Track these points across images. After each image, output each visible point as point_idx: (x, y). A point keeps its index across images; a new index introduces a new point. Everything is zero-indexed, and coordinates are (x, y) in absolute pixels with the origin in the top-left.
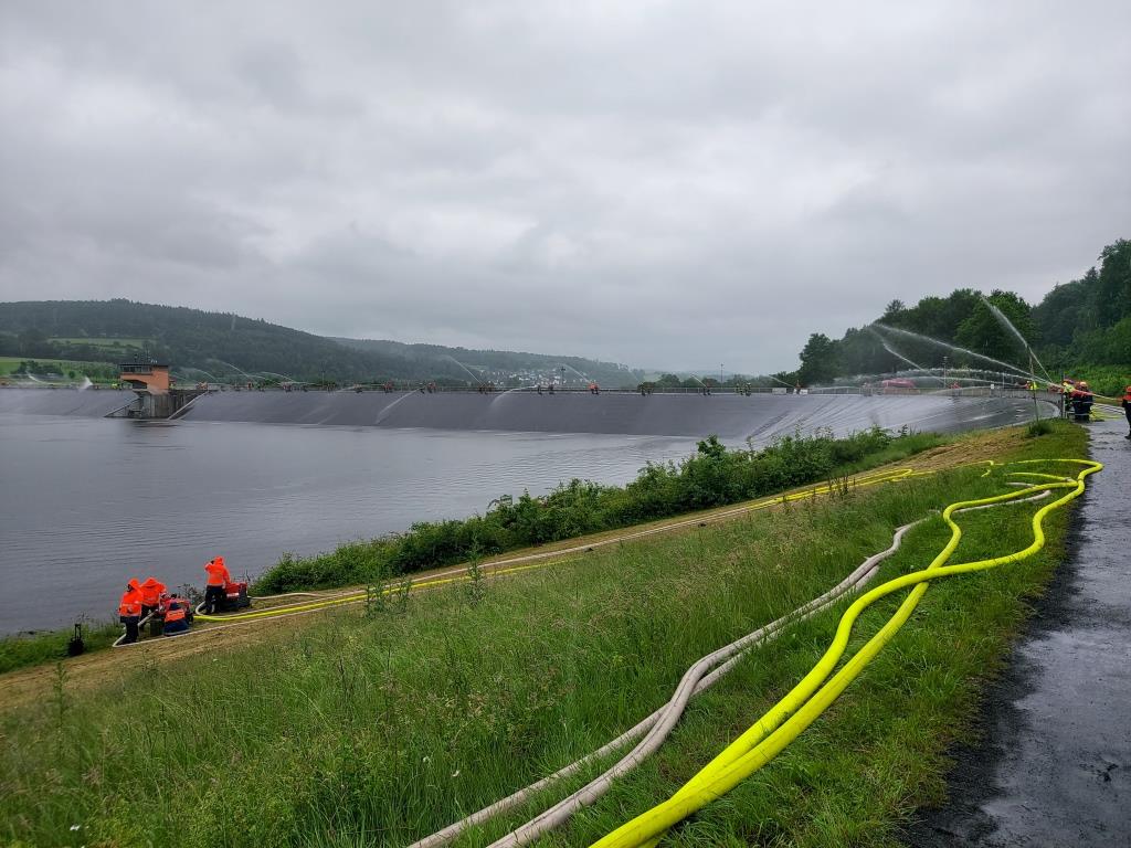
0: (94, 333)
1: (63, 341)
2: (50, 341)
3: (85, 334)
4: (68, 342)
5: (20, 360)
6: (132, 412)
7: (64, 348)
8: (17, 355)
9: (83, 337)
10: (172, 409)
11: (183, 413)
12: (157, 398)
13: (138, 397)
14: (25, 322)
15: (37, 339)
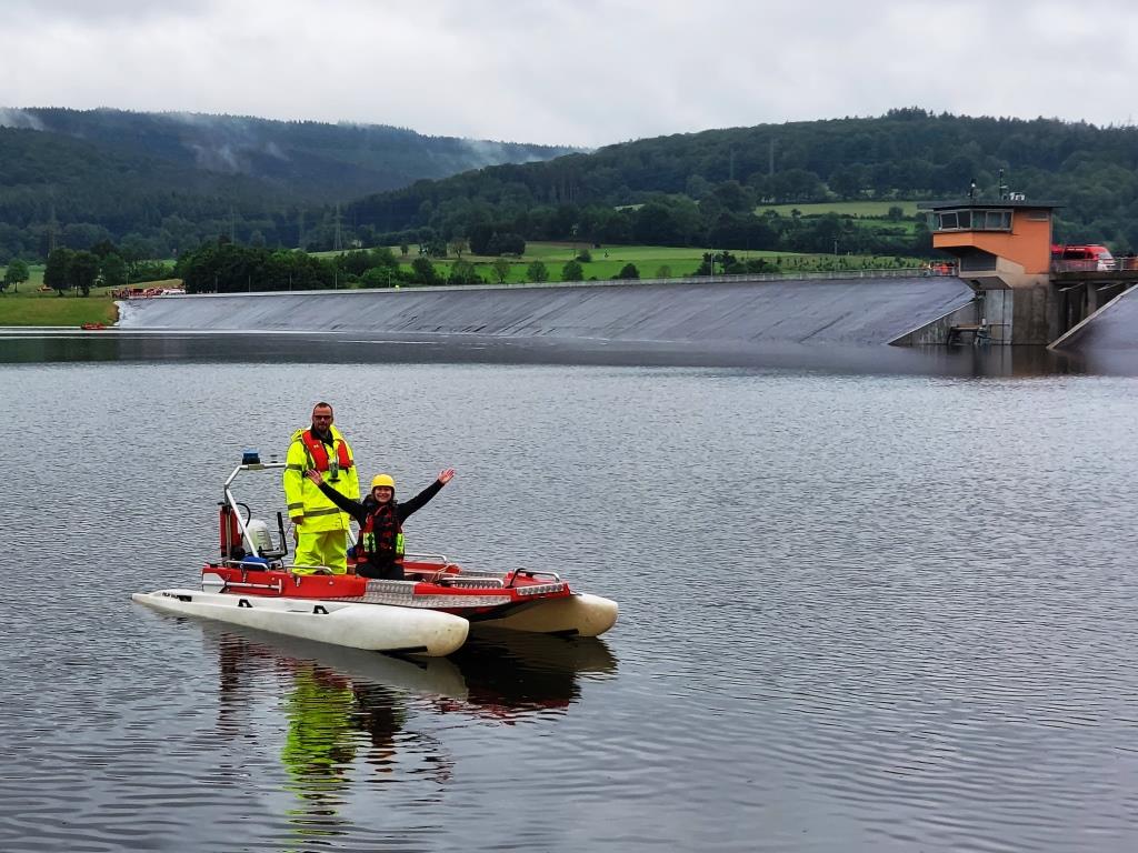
0: (849, 192)
1: (785, 211)
2: (760, 211)
3: (830, 193)
4: (795, 212)
5: (698, 254)
6: (955, 334)
7: (786, 224)
8: (696, 242)
9: (826, 200)
10: (1054, 325)
11: (1087, 333)
12: (1020, 294)
13: (973, 295)
14: (715, 173)
15: (735, 207)
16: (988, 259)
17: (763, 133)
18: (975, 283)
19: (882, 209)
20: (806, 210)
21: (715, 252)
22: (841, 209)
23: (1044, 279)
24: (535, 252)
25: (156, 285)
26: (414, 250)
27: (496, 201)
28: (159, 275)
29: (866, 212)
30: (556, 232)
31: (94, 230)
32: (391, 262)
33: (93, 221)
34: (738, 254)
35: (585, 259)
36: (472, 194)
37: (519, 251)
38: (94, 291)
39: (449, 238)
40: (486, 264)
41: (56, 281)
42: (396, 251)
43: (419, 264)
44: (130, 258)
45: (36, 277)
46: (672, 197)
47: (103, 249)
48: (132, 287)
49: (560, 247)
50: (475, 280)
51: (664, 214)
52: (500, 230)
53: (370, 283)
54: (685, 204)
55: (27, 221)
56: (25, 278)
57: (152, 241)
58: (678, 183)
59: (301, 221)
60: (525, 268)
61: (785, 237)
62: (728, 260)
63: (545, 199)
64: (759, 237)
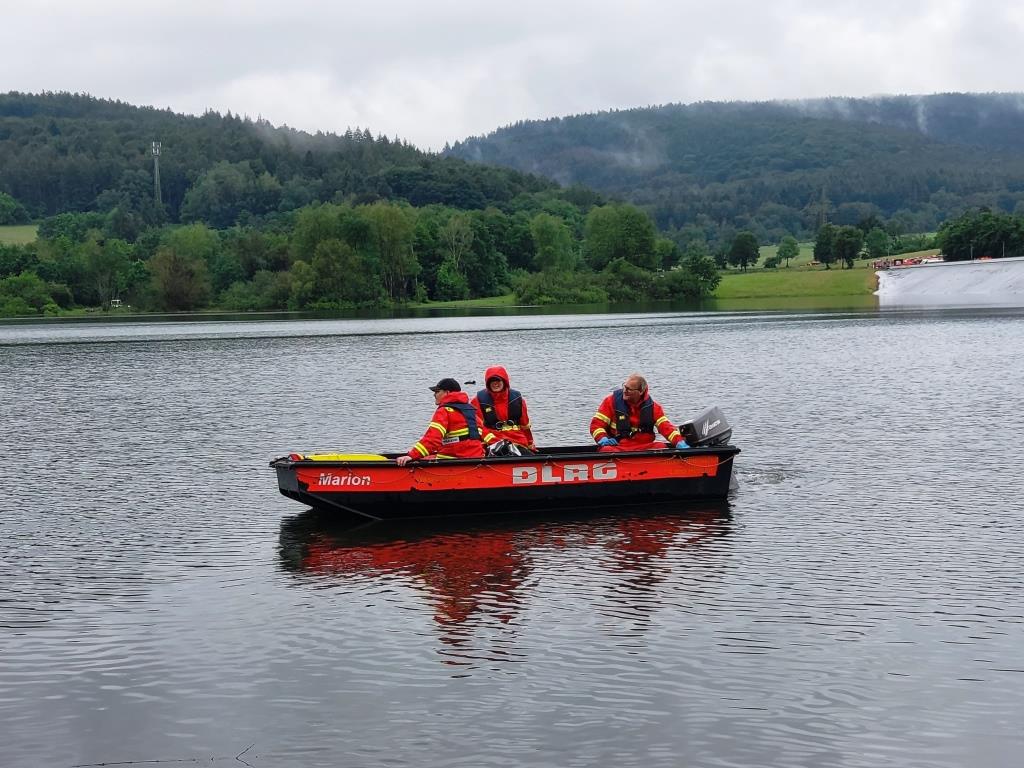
25: (916, 255)
28: (921, 246)
31: (865, 207)
33: (866, 200)
38: (858, 263)
41: (824, 255)
44: (894, 232)
45: (806, 252)
47: (867, 224)
48: (892, 258)
56: (796, 254)
57: (917, 215)
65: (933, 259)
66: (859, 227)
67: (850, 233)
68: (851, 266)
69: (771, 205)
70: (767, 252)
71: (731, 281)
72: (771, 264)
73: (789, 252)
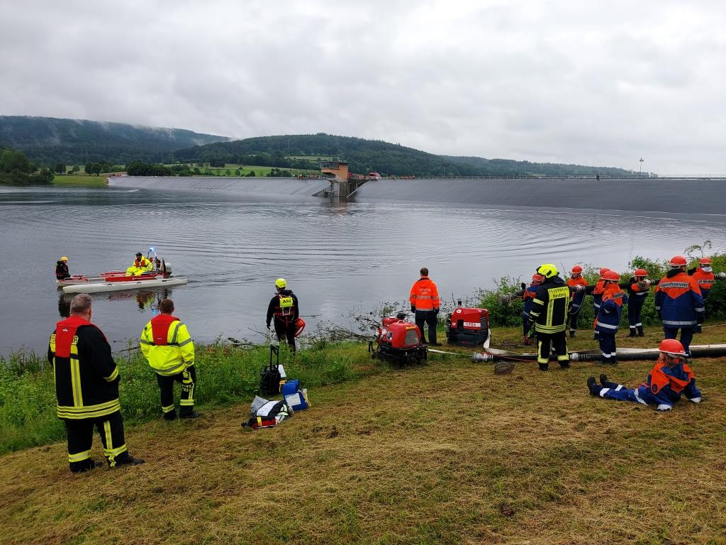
0: (308, 154)
2: (286, 158)
3: (304, 153)
4: (295, 158)
5: (271, 168)
6: (327, 193)
7: (293, 162)
8: (270, 165)
9: (302, 155)
10: (349, 192)
11: (355, 194)
12: (341, 184)
13: (330, 184)
14: (274, 147)
15: (279, 156)
16: (333, 175)
17: (287, 137)
18: (331, 181)
19: (316, 158)
20: (297, 158)
21: (274, 168)
22: (306, 158)
23: (346, 181)
24: (228, 167)
25: (119, 173)
26: (194, 165)
27: (217, 152)
28: (120, 170)
29: (312, 159)
30: (234, 161)
31: (99, 156)
32: (187, 168)
33: (99, 153)
34: (280, 169)
35: (241, 169)
36: (210, 150)
37: (224, 166)
38: (100, 174)
39: (204, 162)
40: (214, 170)
41: (89, 171)
42: (189, 165)
43: (195, 169)
44: (111, 165)
45: (82, 169)
46: (264, 153)
47: (103, 163)
48: (112, 174)
49: (234, 165)
50: (211, 175)
51: (262, 158)
52: (218, 160)
53: (182, 175)
54: (267, 155)
55: (79, 153)
56: (79, 170)
57: (117, 160)
58: (265, 149)
59: (162, 156)
60: (225, 171)
61: (292, 165)
62: (277, 170)
63: (231, 153)
64: (286, 165)
65: (124, 174)
66: (100, 163)
67: (97, 165)
68: (98, 175)
69: (67, 153)
70: (69, 168)
71: (58, 178)
72: (70, 173)
73: (76, 169)
